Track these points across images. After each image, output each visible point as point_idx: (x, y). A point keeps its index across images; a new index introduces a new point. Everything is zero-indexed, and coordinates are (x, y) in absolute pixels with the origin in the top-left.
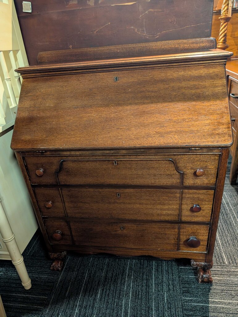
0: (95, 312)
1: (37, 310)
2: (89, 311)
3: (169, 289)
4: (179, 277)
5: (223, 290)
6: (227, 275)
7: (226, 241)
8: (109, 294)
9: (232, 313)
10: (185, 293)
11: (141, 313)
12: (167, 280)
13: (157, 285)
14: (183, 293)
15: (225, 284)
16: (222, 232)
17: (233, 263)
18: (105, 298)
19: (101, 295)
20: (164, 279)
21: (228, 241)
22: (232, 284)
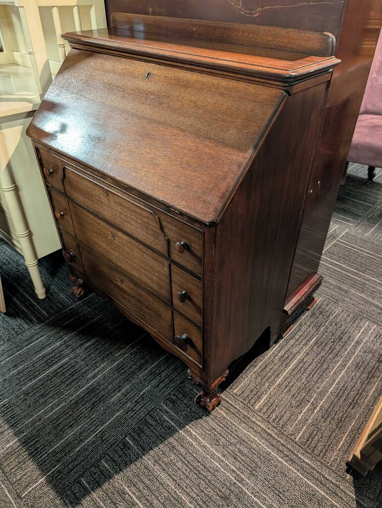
0: (71, 355)
1: (31, 321)
2: (67, 351)
3: (158, 385)
4: (182, 383)
5: (214, 429)
6: (240, 419)
7: (290, 385)
8: (98, 348)
9: (195, 457)
10: (170, 401)
11: (107, 386)
12: (166, 376)
13: (151, 373)
14: (168, 399)
15: (225, 426)
16: (298, 372)
17: (264, 413)
18: (90, 350)
19: (91, 346)
20: (164, 374)
21: (293, 386)
22: (233, 432)
